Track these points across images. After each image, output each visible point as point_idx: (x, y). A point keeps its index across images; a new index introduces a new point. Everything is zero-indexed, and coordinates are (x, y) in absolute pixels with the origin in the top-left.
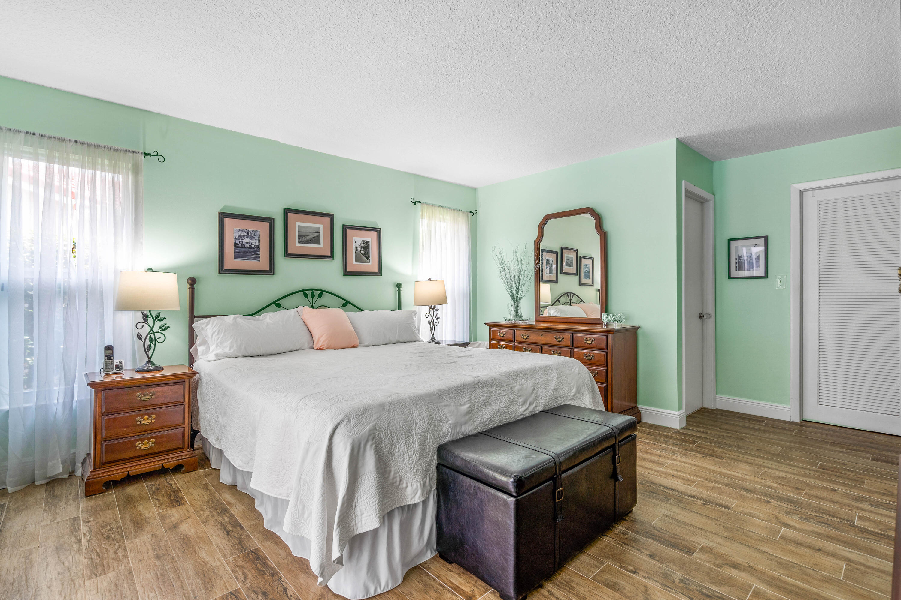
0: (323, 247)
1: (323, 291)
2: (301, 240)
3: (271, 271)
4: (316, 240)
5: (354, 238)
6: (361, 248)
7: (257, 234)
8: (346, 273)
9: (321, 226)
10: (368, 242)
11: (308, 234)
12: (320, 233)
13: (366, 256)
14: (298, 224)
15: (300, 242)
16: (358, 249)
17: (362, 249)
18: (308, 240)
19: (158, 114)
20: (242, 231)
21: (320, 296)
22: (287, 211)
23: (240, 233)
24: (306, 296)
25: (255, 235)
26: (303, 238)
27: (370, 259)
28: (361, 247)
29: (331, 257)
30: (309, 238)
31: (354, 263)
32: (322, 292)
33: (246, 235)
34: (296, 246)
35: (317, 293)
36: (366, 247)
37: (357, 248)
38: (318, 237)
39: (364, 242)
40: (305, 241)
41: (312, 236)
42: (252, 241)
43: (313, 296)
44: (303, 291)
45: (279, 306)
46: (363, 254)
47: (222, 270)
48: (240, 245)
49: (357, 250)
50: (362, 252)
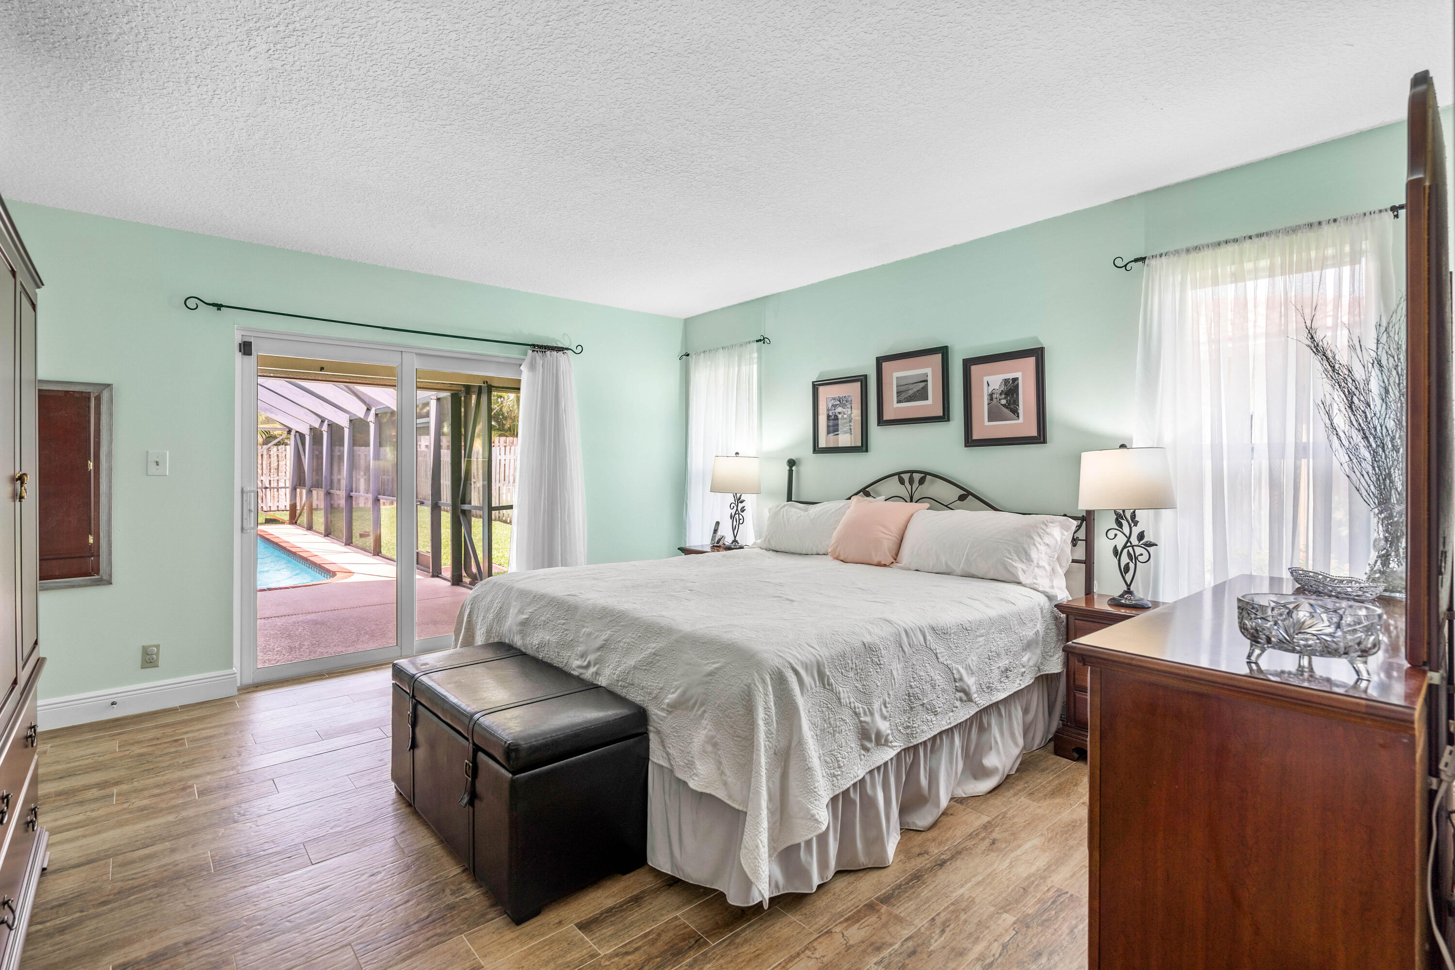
0: (931, 404)
1: (927, 474)
2: (900, 397)
3: (863, 447)
4: (922, 395)
5: (986, 379)
6: (1001, 394)
7: (850, 399)
8: (970, 442)
9: (928, 371)
10: (1015, 380)
11: (911, 387)
12: (927, 381)
13: (1012, 407)
14: (896, 375)
15: (899, 402)
16: (994, 396)
17: (1003, 396)
18: (910, 396)
19: (773, 295)
20: (834, 399)
21: (922, 481)
22: (880, 361)
23: (832, 401)
24: (902, 482)
25: (847, 401)
26: (904, 395)
27: (1021, 411)
28: (999, 392)
29: (945, 417)
30: (911, 392)
31: (987, 423)
32: (925, 476)
33: (838, 403)
34: (894, 408)
35: (917, 477)
36: (1011, 390)
37: (991, 396)
38: (925, 388)
39: (1006, 381)
40: (906, 398)
41: (915, 390)
42: (844, 410)
43: (911, 481)
44: (899, 474)
45: (868, 494)
46: (1004, 405)
47: (817, 449)
48: (833, 417)
49: (992, 399)
50: (1004, 402)
